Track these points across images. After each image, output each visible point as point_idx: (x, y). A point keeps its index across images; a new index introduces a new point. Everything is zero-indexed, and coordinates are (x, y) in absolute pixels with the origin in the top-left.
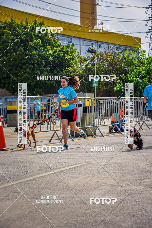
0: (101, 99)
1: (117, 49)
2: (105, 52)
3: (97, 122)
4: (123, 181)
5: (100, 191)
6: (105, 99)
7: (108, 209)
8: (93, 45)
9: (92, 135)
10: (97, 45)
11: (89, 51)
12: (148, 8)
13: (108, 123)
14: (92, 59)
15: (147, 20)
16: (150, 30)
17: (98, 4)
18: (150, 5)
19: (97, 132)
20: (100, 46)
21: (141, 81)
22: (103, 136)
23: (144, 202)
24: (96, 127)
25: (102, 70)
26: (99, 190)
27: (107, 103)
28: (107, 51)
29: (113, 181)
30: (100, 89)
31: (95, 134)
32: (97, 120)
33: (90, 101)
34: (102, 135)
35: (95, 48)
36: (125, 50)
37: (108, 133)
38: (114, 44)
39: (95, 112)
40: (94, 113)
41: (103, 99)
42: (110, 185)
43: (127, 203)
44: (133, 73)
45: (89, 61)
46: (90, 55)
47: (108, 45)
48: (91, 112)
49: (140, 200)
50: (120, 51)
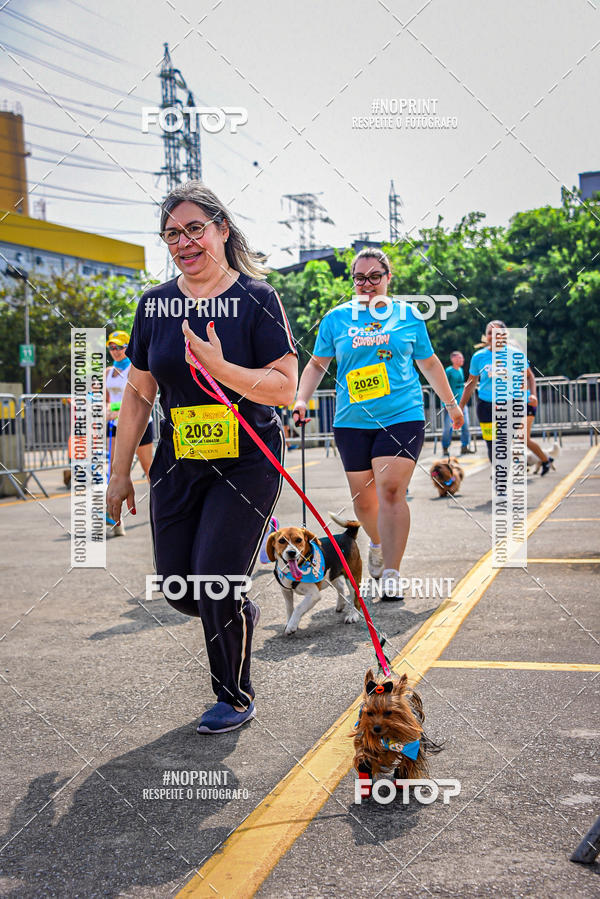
0: (41, 400)
1: (86, 271)
2: (53, 277)
3: (32, 459)
4: (91, 610)
5: (28, 640)
6: (53, 400)
7: (45, 684)
8: (21, 258)
9: (17, 495)
10: (30, 258)
11: (8, 273)
12: (160, 174)
13: (61, 463)
14: (20, 294)
17: (29, 154)
18: (163, 168)
19: (32, 485)
20: (39, 261)
22: (47, 496)
23: (142, 659)
24: (28, 474)
25: (44, 322)
26: (27, 637)
27: (59, 410)
28: (59, 275)
29: (63, 611)
30: (40, 373)
31: (26, 492)
32: (31, 454)
33: (11, 404)
34: (45, 493)
35: (25, 264)
36: (106, 274)
37: (60, 489)
38: (77, 258)
39: (24, 432)
40: (23, 437)
41: (47, 400)
42: (57, 622)
43: (98, 664)
45: (9, 299)
46: (14, 284)
47: (59, 260)
48: (13, 433)
49: (130, 656)
50: (92, 276)
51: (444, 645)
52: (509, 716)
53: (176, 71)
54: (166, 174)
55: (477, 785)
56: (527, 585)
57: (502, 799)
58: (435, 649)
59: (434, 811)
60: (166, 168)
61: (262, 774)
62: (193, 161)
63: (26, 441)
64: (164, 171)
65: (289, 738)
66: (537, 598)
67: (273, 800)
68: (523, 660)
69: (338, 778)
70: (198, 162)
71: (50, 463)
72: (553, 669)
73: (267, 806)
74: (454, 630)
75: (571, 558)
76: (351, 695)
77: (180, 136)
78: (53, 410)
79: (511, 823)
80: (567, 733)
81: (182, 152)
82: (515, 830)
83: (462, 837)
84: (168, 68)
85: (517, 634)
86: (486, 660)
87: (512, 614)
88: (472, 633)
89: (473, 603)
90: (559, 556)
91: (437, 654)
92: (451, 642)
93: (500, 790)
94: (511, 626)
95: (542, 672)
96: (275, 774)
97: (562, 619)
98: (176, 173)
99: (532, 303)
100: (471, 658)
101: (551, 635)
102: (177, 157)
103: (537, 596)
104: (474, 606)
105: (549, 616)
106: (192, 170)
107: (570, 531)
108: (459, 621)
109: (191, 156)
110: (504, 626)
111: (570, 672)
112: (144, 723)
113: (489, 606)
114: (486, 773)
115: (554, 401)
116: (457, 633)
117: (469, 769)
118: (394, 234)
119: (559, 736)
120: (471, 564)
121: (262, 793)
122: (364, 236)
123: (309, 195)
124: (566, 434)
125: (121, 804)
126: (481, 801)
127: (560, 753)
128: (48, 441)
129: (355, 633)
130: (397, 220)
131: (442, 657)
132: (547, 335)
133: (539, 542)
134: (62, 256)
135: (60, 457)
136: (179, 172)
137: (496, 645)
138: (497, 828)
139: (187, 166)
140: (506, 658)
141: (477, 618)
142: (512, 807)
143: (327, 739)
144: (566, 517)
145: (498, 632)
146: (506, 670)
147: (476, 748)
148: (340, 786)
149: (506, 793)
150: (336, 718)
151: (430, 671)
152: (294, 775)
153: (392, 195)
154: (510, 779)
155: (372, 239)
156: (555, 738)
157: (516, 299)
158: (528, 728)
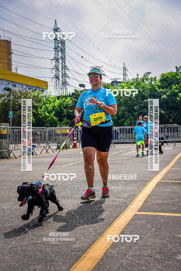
0: (15, 128)
1: (29, 89)
2: (19, 91)
3: (12, 147)
6: (19, 128)
8: (9, 85)
9: (7, 158)
10: (12, 85)
11: (5, 89)
12: (53, 60)
14: (9, 96)
15: (52, 69)
16: (55, 77)
17: (13, 53)
18: (54, 58)
19: (11, 155)
20: (15, 86)
21: (48, 114)
22: (16, 158)
24: (10, 151)
25: (16, 104)
26: (9, 202)
28: (21, 90)
30: (14, 120)
31: (10, 157)
32: (12, 145)
33: (6, 129)
36: (36, 90)
38: (27, 85)
39: (10, 138)
40: (9, 140)
41: (17, 128)
44: (43, 108)
45: (5, 97)
46: (7, 93)
47: (21, 85)
48: (6, 138)
50: (31, 90)
51: (139, 207)
52: (160, 230)
53: (59, 28)
54: (55, 60)
55: (150, 251)
56: (165, 189)
57: (158, 256)
58: (137, 208)
59: (137, 260)
60: (55, 58)
61: (83, 247)
62: (63, 56)
63: (10, 141)
64: (54, 59)
65: (91, 235)
66: (169, 193)
67: (86, 255)
68: (164, 212)
69: (107, 248)
70: (65, 56)
71: (17, 148)
72: (174, 215)
73: (85, 257)
74: (142, 202)
75: (179, 181)
76: (111, 222)
77: (59, 48)
78: (19, 131)
79: (161, 264)
80: (178, 236)
81: (60, 53)
82: (162, 266)
83: (146, 268)
84: (56, 28)
85: (162, 204)
86: (153, 212)
87: (161, 198)
88: (148, 204)
89: (148, 194)
90: (175, 180)
91: (137, 210)
92: (141, 206)
93: (158, 253)
94: (160, 201)
95: (170, 216)
96: (87, 247)
97: (176, 200)
98: (58, 60)
99: (167, 101)
100: (148, 211)
101: (173, 205)
102: (58, 54)
103: (168, 192)
104: (149, 195)
105: (172, 199)
106: (63, 59)
107: (178, 172)
108: (144, 199)
109: (62, 54)
110: (158, 201)
111: (179, 216)
112: (46, 230)
113: (153, 195)
114: (153, 248)
115: (173, 132)
116: (144, 203)
117: (148, 246)
118: (124, 79)
119: (176, 237)
120: (148, 182)
121: (83, 253)
122: (115, 80)
123: (99, 67)
124: (177, 142)
125: (39, 255)
126: (151, 257)
127: (176, 242)
128: (17, 141)
129: (112, 203)
130: (125, 75)
131: (139, 211)
132: (171, 111)
133: (169, 175)
134: (22, 84)
135: (20, 146)
136: (59, 59)
137: (156, 207)
138: (157, 266)
139: (61, 57)
140: (159, 212)
141: (150, 199)
142: (161, 259)
143: (103, 236)
144: (177, 168)
145: (156, 203)
146: (159, 215)
147: (150, 240)
148: (107, 251)
149: (160, 254)
150: (106, 229)
151: (136, 215)
152: (93, 247)
153: (124, 67)
154: (160, 250)
155: (118, 81)
156: (175, 237)
157: (162, 100)
158: (166, 234)
